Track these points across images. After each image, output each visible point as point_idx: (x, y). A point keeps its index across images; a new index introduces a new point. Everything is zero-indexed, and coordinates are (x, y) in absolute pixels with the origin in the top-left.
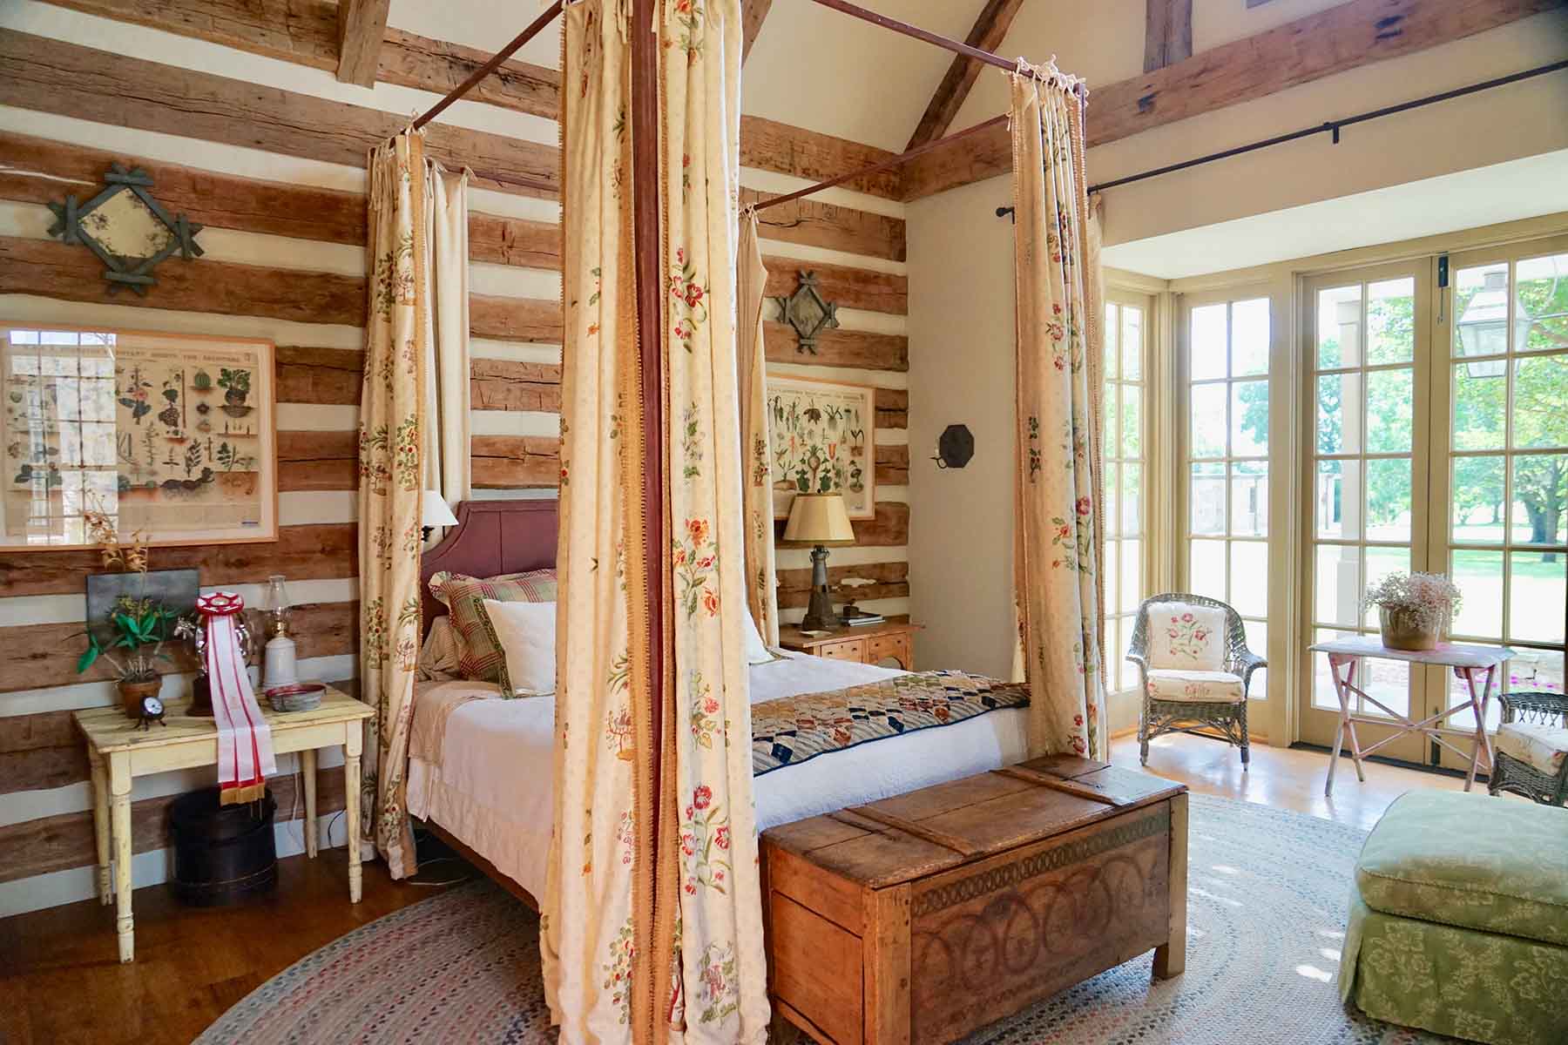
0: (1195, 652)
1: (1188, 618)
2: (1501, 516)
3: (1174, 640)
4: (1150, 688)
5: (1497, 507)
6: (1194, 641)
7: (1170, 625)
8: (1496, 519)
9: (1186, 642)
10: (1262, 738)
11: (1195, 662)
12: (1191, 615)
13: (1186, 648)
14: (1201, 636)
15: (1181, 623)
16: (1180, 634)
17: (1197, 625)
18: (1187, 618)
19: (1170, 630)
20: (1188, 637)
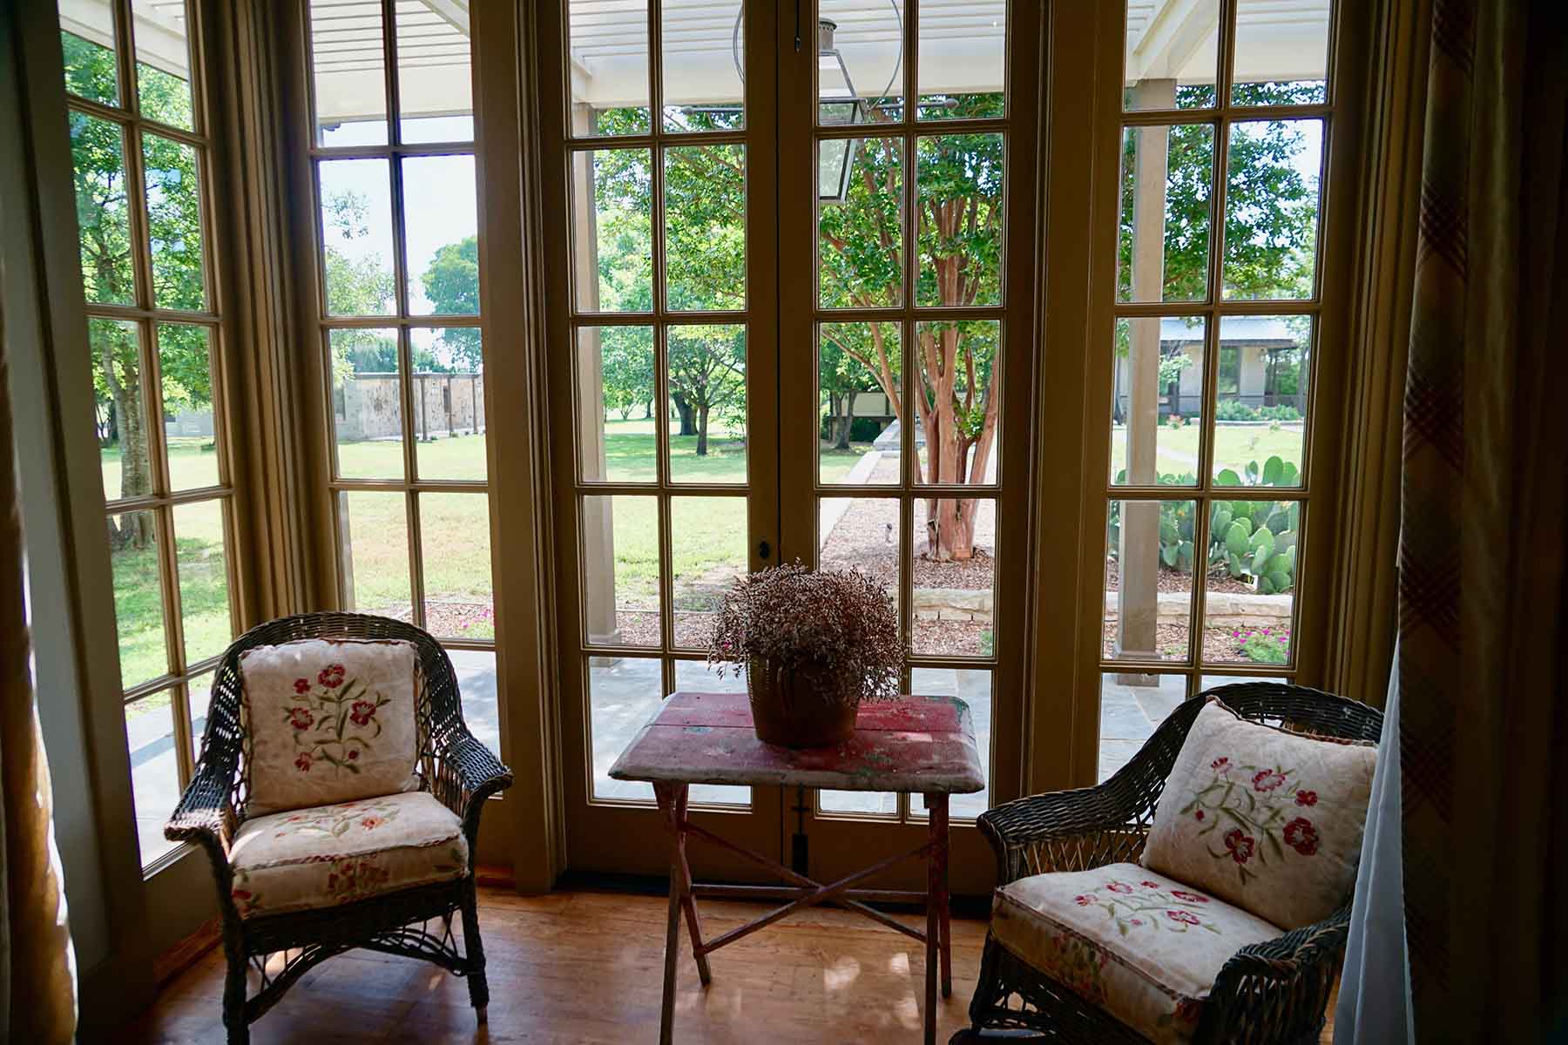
0: (354, 755)
1: (332, 678)
2: (653, 412)
3: (305, 736)
4: (240, 903)
5: (649, 405)
6: (350, 729)
7: (291, 700)
8: (649, 415)
9: (332, 735)
10: (497, 875)
11: (352, 778)
12: (340, 670)
13: (334, 750)
14: (363, 715)
15: (318, 690)
16: (317, 716)
17: (355, 691)
18: (332, 675)
19: (292, 712)
20: (333, 722)
